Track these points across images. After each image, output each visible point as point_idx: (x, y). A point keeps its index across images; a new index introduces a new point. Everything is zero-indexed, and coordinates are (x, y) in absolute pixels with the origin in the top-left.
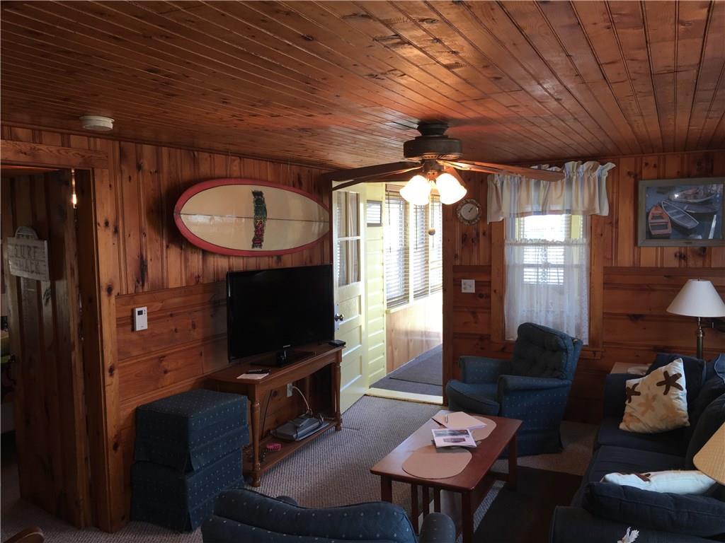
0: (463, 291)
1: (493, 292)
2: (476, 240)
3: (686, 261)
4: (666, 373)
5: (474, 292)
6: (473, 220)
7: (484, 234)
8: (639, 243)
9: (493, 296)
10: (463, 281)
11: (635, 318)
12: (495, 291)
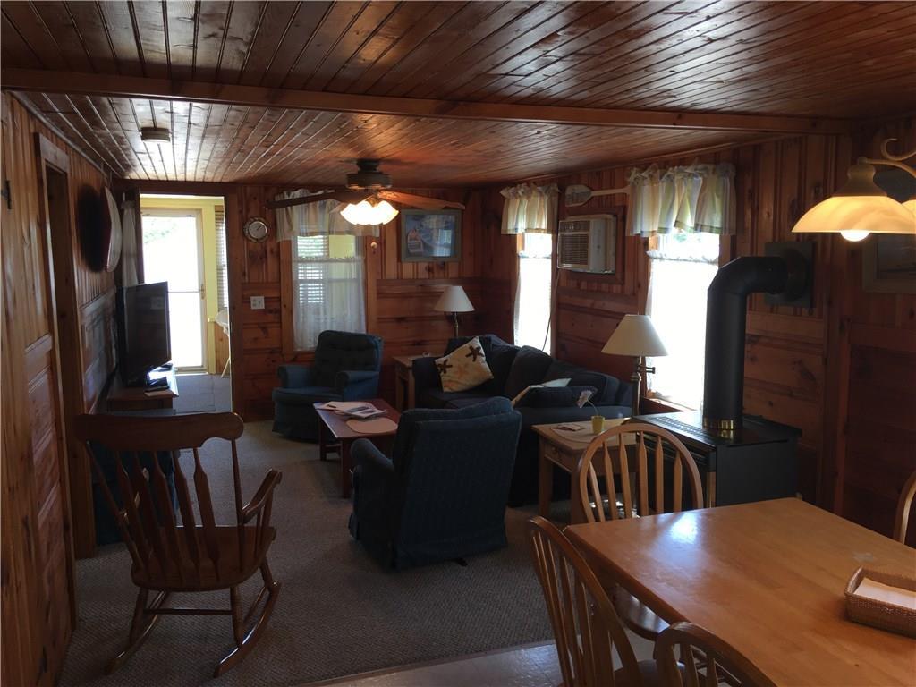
0: (253, 308)
1: (283, 307)
2: (264, 256)
3: (433, 273)
4: (471, 348)
5: (263, 307)
6: (262, 239)
7: (272, 252)
8: (403, 259)
9: (284, 312)
10: (252, 298)
11: (400, 320)
12: (285, 306)
